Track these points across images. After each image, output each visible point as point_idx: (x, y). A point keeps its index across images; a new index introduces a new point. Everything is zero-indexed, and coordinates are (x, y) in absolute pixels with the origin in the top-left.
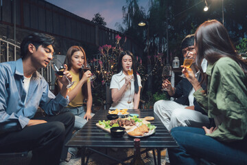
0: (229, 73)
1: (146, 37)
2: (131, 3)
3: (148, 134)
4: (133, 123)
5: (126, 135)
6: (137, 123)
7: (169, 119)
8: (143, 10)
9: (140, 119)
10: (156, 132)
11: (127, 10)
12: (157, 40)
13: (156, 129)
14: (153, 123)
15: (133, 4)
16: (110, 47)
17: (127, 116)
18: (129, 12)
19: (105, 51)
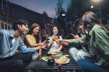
0: (99, 32)
1: (66, 21)
2: (59, 7)
3: (66, 63)
4: (59, 58)
5: (55, 63)
6: (61, 58)
7: (76, 56)
8: (64, 9)
9: (63, 56)
10: (70, 62)
11: (57, 10)
12: (71, 22)
13: (70, 60)
14: (69, 57)
15: (60, 7)
16: (49, 24)
17: (56, 54)
18: (58, 10)
19: (47, 26)
